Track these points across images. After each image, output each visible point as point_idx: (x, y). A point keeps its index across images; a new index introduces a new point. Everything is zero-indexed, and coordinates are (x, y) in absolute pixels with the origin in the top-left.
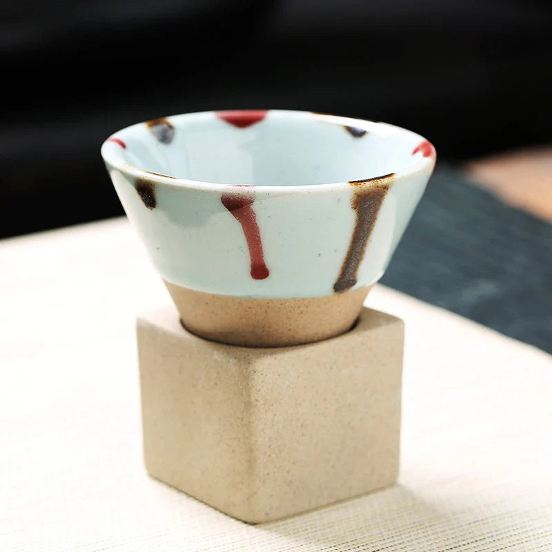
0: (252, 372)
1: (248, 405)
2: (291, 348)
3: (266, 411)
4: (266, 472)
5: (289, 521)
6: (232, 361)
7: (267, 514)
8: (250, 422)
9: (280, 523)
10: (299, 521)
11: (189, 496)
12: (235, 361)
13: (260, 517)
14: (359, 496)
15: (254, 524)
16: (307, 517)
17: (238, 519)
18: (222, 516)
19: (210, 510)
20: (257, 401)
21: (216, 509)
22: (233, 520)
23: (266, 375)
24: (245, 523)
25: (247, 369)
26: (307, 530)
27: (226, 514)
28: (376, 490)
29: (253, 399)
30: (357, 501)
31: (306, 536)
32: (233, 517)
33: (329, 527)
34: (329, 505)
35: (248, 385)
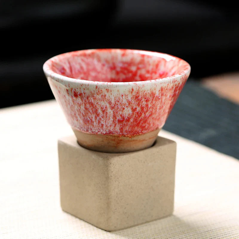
0: (109, 164)
1: (107, 178)
2: (126, 154)
3: (115, 181)
4: (115, 208)
5: (125, 230)
6: (101, 159)
7: (115, 227)
8: (108, 186)
9: (121, 231)
10: (129, 230)
11: (81, 219)
12: (102, 159)
13: (112, 228)
14: (156, 220)
15: (109, 231)
16: (133, 229)
17: (102, 229)
18: (95, 228)
19: (90, 225)
20: (112, 176)
21: (92, 225)
22: (100, 230)
23: (116, 165)
24: (106, 231)
25: (107, 162)
26: (133, 234)
27: (97, 227)
28: (163, 217)
29: (110, 175)
30: (155, 222)
31: (132, 237)
32: (100, 228)
33: (143, 233)
34: (142, 224)
35: (107, 169)
